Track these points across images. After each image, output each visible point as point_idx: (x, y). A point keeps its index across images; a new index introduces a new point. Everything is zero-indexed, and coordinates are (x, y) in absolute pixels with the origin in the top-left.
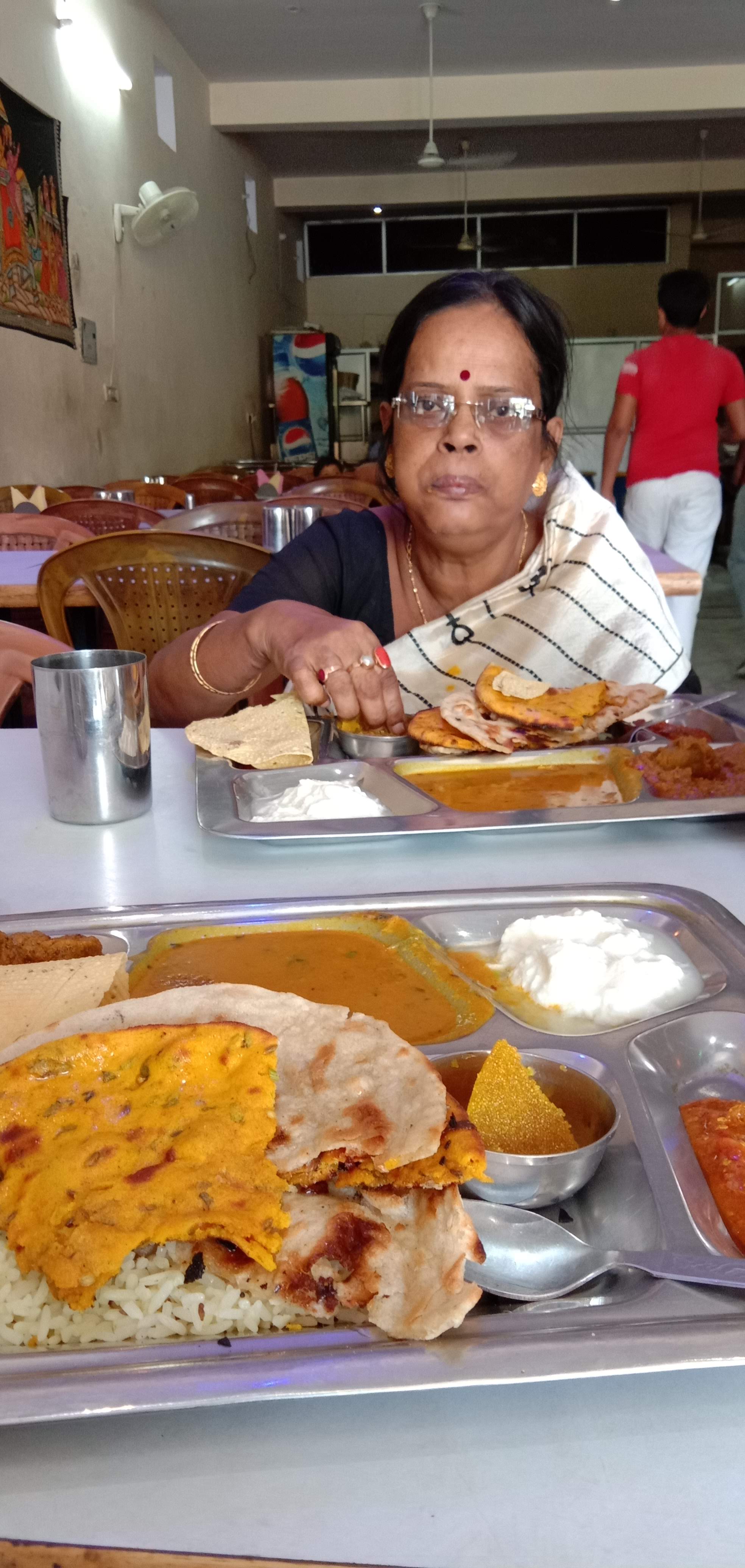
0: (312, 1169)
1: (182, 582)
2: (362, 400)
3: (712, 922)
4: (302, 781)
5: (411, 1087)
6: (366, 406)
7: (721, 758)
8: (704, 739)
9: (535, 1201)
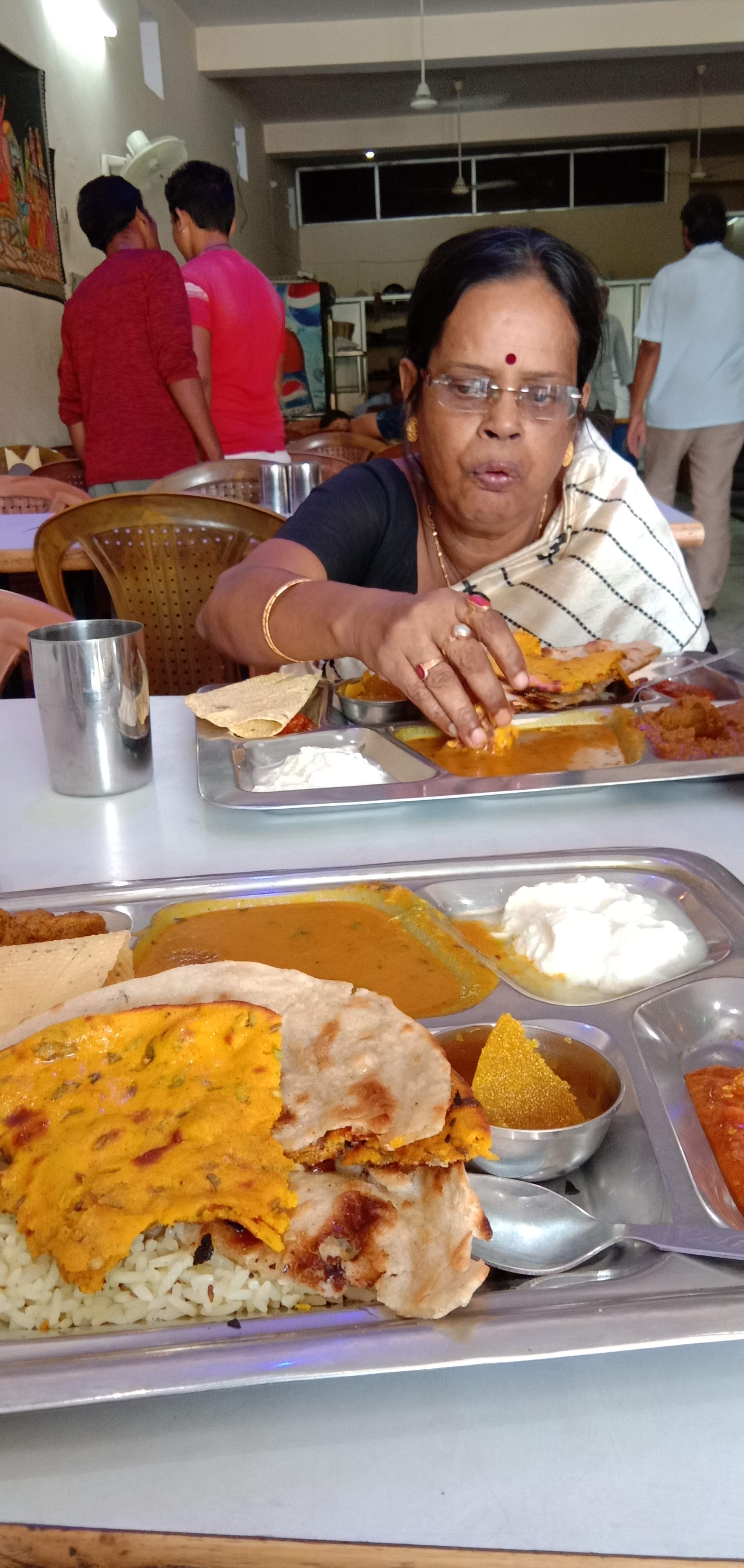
0: (318, 1148)
1: (179, 543)
2: (358, 350)
3: (716, 885)
4: (303, 749)
5: (416, 1064)
6: (362, 357)
7: (724, 716)
8: (707, 698)
9: (541, 1175)
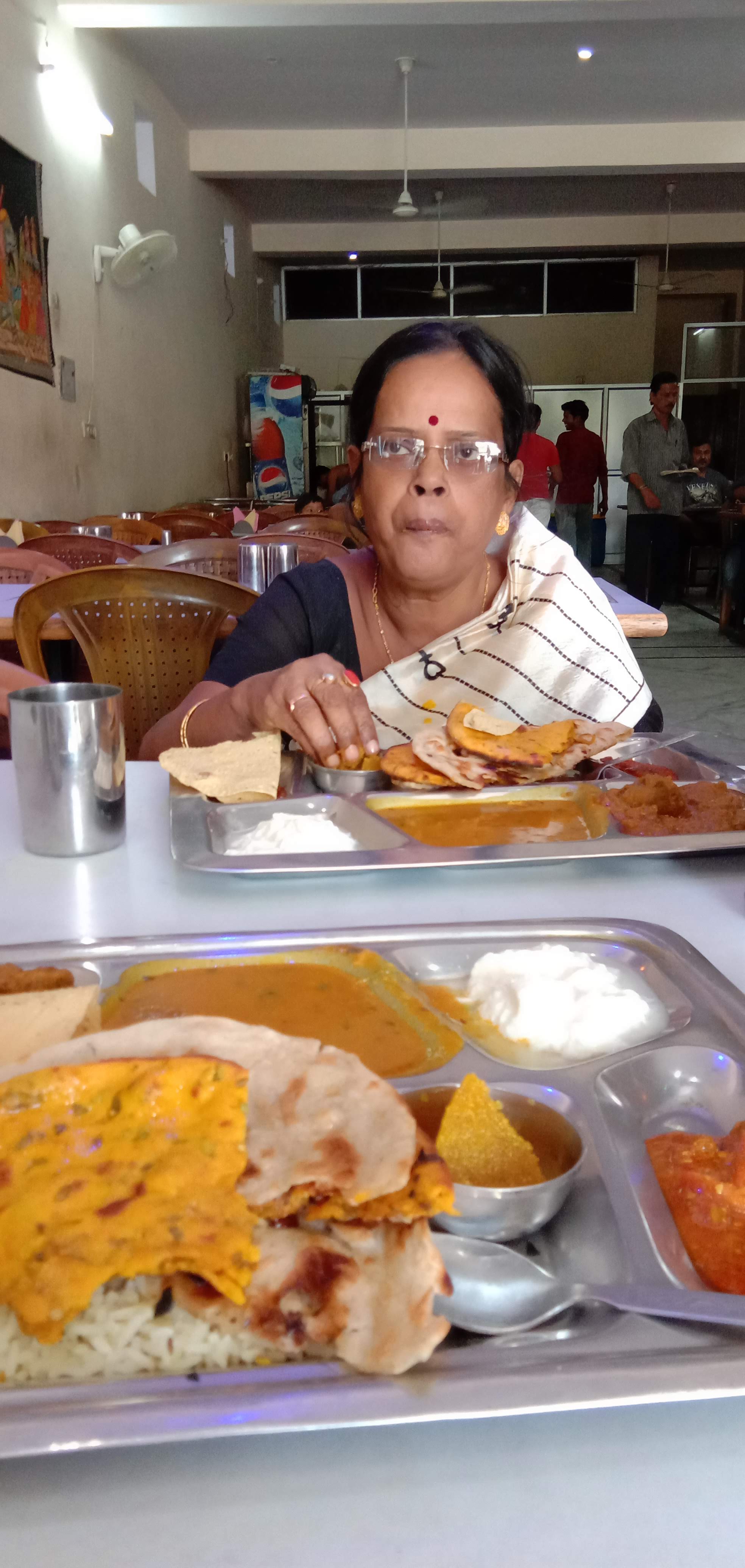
0: (282, 1202)
1: (158, 617)
2: (337, 441)
3: (677, 957)
4: (274, 815)
5: (381, 1120)
6: (340, 448)
7: (686, 795)
8: (670, 777)
9: (503, 1235)
